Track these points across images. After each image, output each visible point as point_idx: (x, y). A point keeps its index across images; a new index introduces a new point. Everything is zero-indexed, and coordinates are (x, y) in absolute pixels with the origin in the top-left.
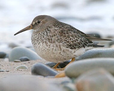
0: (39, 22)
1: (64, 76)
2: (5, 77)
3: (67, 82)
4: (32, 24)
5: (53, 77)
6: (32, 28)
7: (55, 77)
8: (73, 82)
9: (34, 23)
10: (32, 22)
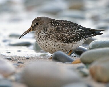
0: (37, 24)
1: (80, 63)
2: (30, 63)
3: (83, 67)
4: (32, 26)
5: (71, 63)
6: (33, 30)
7: (72, 63)
8: (87, 68)
9: (33, 25)
10: (32, 25)
